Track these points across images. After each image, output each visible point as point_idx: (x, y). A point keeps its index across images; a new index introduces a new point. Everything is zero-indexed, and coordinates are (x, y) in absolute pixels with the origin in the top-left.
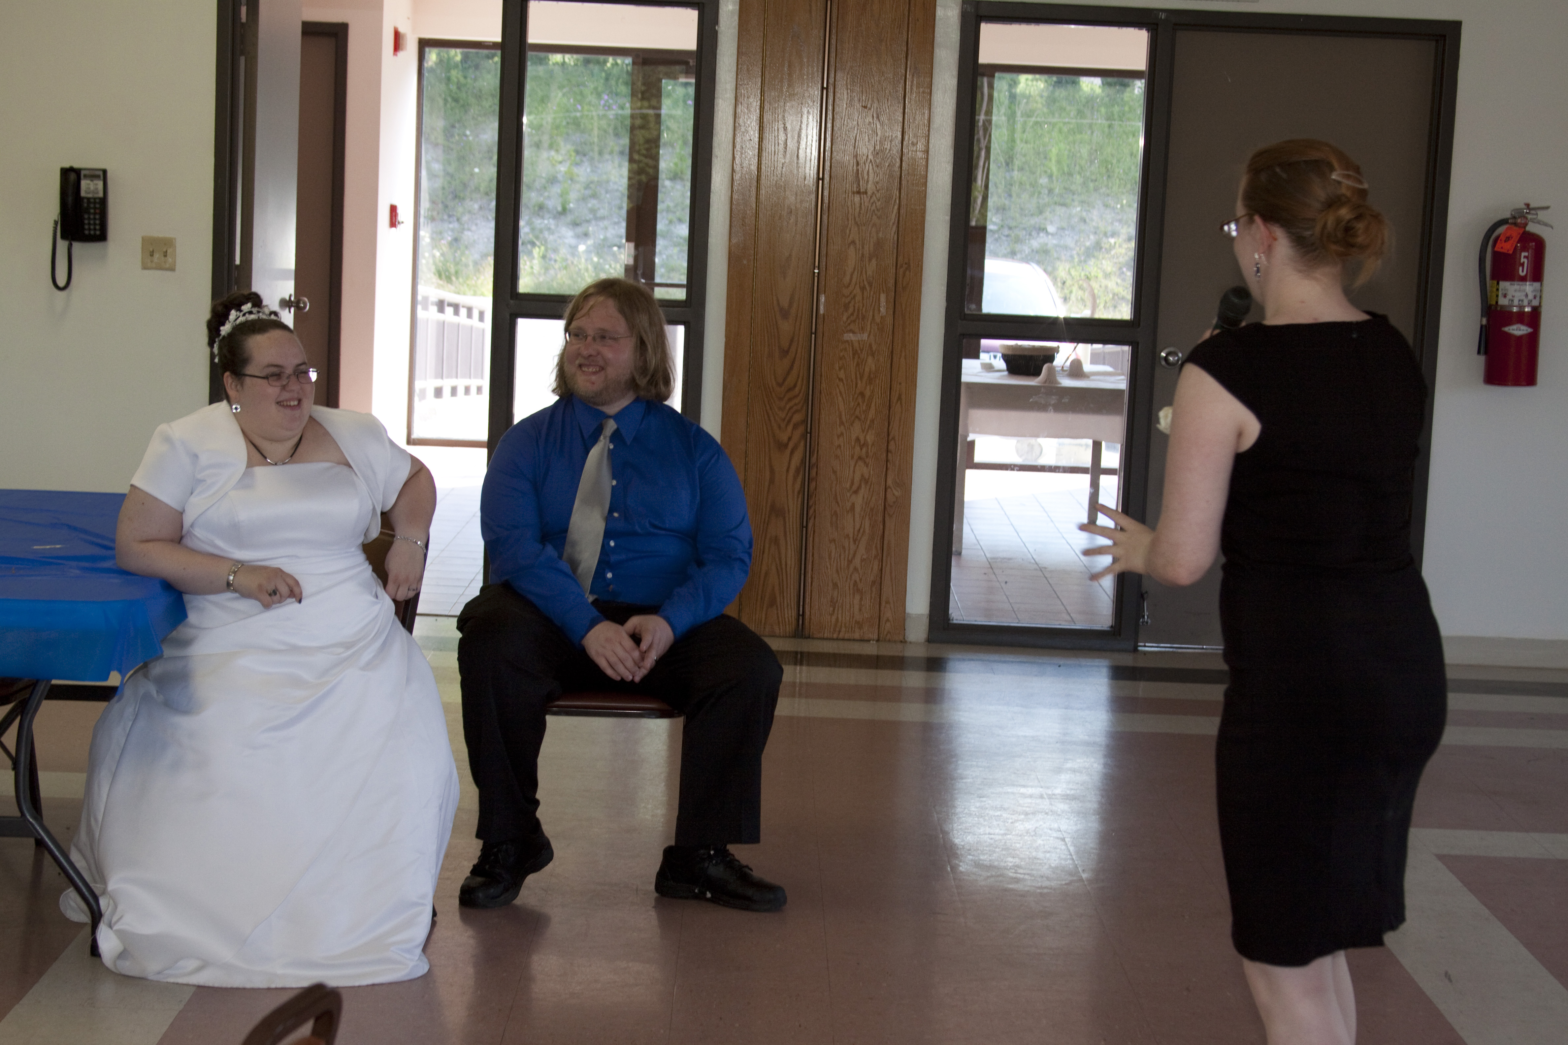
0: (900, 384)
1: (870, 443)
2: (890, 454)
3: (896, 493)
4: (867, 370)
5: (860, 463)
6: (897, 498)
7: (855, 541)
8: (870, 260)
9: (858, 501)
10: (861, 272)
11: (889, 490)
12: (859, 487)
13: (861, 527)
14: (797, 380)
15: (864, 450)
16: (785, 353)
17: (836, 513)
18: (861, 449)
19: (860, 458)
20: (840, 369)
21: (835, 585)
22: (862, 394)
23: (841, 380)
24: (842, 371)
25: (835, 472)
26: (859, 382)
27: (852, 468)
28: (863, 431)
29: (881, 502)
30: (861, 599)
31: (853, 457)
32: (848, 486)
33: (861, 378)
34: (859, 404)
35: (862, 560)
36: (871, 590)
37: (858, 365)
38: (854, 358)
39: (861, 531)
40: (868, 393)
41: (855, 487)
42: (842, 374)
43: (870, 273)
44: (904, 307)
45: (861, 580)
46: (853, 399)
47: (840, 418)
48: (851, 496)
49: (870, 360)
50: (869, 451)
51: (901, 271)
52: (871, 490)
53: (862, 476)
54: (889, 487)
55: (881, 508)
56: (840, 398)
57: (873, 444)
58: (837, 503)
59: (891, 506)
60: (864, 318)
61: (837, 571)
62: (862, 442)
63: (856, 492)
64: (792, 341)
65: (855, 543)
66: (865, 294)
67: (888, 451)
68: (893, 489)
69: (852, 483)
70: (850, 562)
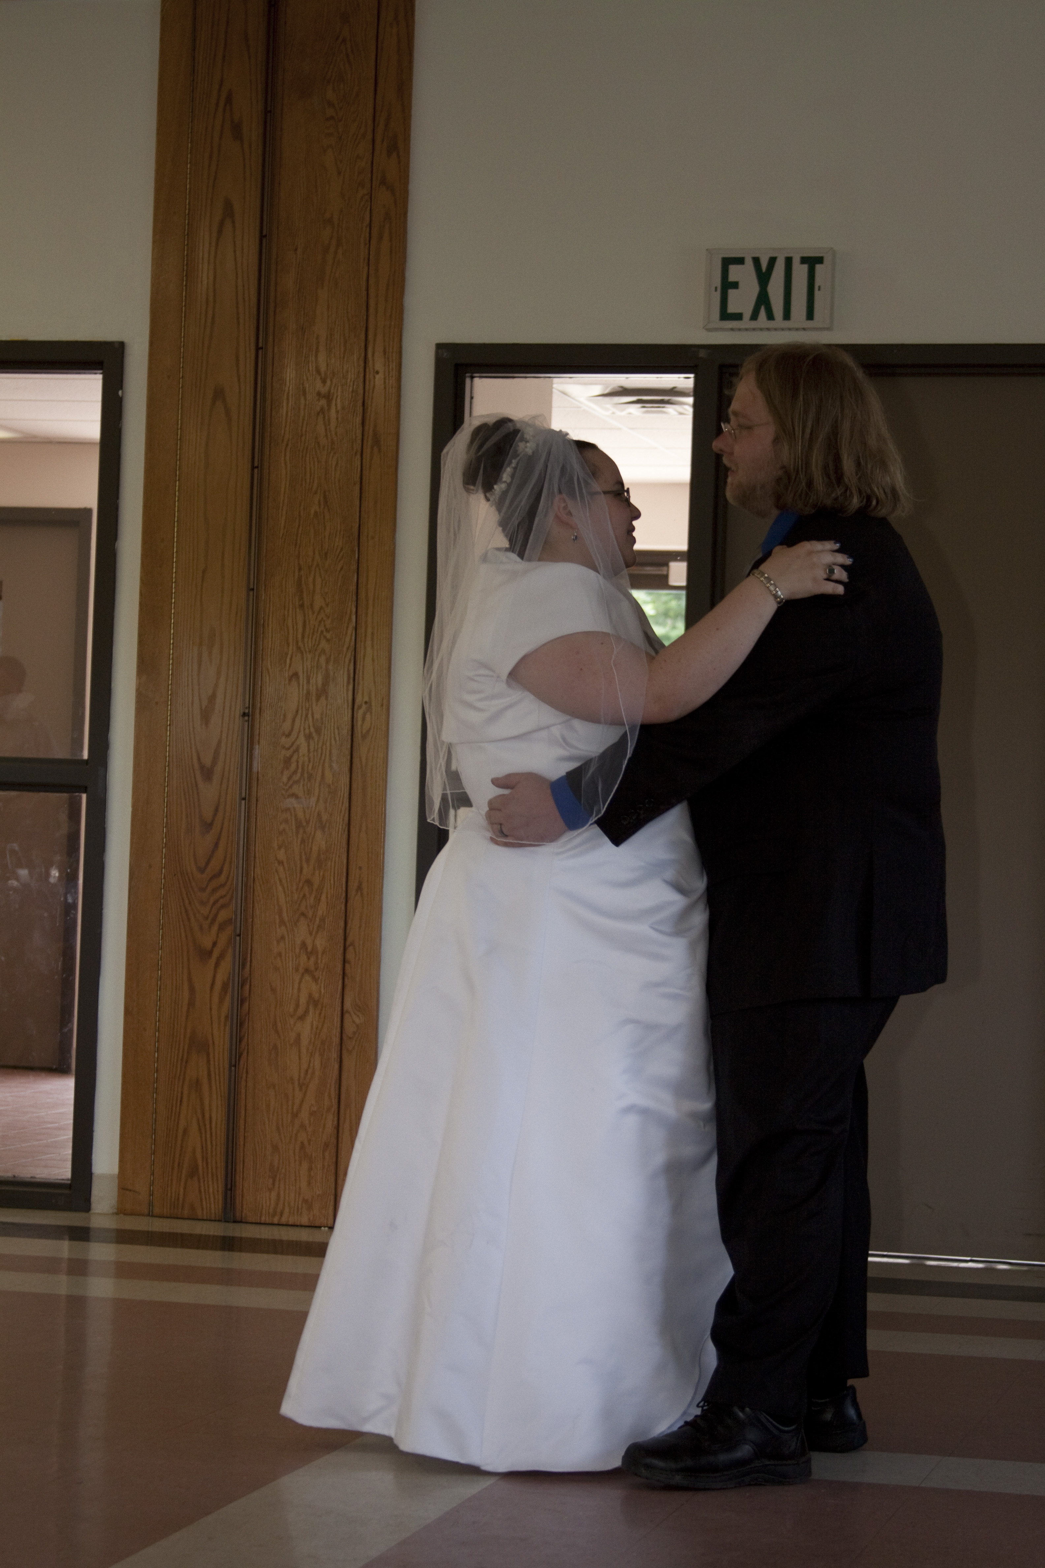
0: (360, 868)
1: (320, 949)
2: (347, 965)
3: (357, 1021)
4: (315, 848)
5: (307, 978)
6: (357, 1026)
7: (300, 1086)
8: (318, 699)
9: (306, 1029)
10: (307, 715)
11: (346, 1016)
12: (307, 1012)
13: (309, 1065)
14: (224, 864)
15: (313, 959)
16: (208, 826)
17: (275, 1047)
18: (309, 958)
19: (307, 971)
20: (280, 848)
21: (275, 1148)
22: (309, 882)
23: (281, 863)
24: (283, 851)
25: (273, 990)
26: (305, 865)
27: (296, 986)
28: (311, 934)
29: (336, 1032)
30: (310, 1169)
31: (297, 970)
32: (292, 1010)
33: (308, 861)
34: (304, 896)
35: (312, 1114)
36: (324, 1158)
37: (303, 841)
38: (297, 833)
39: (310, 1072)
40: (316, 880)
41: (300, 1011)
42: (281, 855)
43: (317, 716)
44: (364, 761)
45: (309, 1141)
46: (297, 890)
47: (280, 915)
48: (295, 1023)
49: (319, 834)
50: (319, 961)
51: (359, 714)
52: (323, 1015)
53: (310, 996)
54: (348, 1012)
55: (336, 1040)
56: (280, 888)
57: (324, 952)
58: (277, 1032)
59: (350, 1038)
60: (310, 777)
61: (278, 1129)
62: (309, 949)
63: (302, 1018)
64: (216, 810)
65: (301, 1090)
66: (311, 742)
67: (345, 961)
68: (352, 1013)
69: (297, 1006)
70: (295, 1115)
